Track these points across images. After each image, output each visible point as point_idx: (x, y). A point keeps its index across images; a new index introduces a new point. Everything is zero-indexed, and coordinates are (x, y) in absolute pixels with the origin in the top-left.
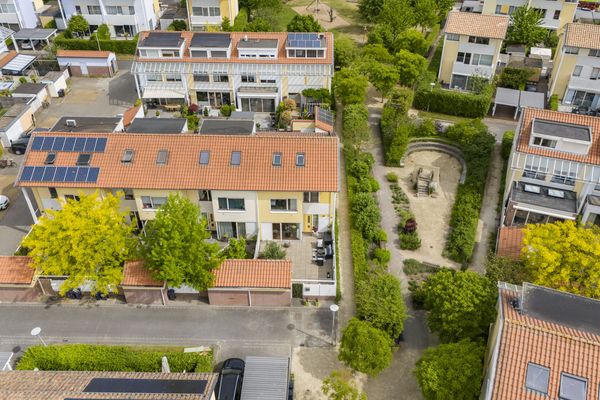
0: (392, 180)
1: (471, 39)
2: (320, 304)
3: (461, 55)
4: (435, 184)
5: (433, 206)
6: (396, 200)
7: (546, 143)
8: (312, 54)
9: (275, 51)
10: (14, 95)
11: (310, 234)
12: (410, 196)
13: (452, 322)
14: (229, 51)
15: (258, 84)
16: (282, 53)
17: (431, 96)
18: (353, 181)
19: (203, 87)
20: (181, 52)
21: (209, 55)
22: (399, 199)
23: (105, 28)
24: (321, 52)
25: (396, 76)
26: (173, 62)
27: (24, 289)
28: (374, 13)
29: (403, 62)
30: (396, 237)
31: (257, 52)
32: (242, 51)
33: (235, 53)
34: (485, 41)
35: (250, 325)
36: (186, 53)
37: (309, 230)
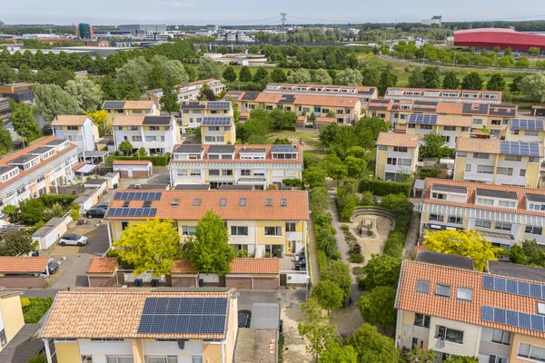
0: (345, 229)
1: (396, 149)
2: (298, 288)
3: (389, 160)
4: (374, 230)
5: (372, 242)
6: (347, 239)
7: (441, 196)
8: (289, 156)
9: (264, 155)
10: (86, 185)
11: (291, 255)
12: (357, 237)
13: (380, 278)
14: (233, 155)
15: (252, 176)
16: (269, 156)
17: (370, 183)
18: (317, 227)
19: (215, 179)
20: (202, 157)
21: (220, 158)
22: (349, 238)
23: (143, 150)
24: (294, 155)
25: (345, 171)
26: (196, 162)
27: (107, 278)
28: (331, 140)
29: (350, 162)
30: (348, 257)
31: (252, 155)
32: (243, 155)
33: (238, 156)
34: (404, 150)
35: (252, 298)
36: (205, 157)
37: (289, 253)
